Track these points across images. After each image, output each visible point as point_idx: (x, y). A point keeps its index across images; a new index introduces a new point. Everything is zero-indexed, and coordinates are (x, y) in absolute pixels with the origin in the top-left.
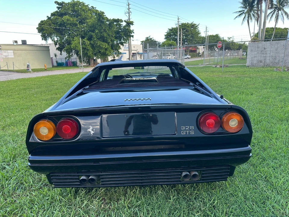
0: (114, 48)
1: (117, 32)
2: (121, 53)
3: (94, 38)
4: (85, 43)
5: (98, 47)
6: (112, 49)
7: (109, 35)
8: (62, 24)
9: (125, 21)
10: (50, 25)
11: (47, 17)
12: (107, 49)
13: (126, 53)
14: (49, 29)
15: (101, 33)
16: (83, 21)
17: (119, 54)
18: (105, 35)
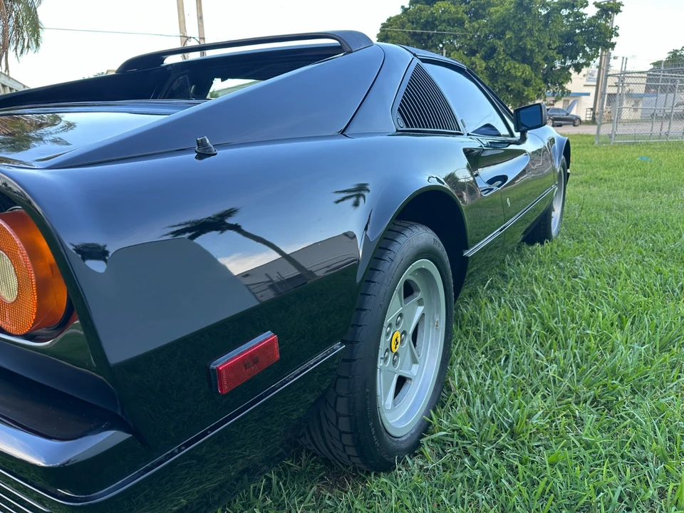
0: (549, 80)
1: (569, 37)
2: (569, 92)
3: (499, 54)
4: (474, 66)
5: (505, 76)
6: (546, 81)
7: (540, 44)
8: (431, 23)
9: (597, 5)
10: (403, 26)
11: (403, 7)
12: (530, 80)
13: (588, 94)
14: (399, 35)
15: (521, 39)
16: (480, 11)
17: (563, 93)
18: (529, 44)
